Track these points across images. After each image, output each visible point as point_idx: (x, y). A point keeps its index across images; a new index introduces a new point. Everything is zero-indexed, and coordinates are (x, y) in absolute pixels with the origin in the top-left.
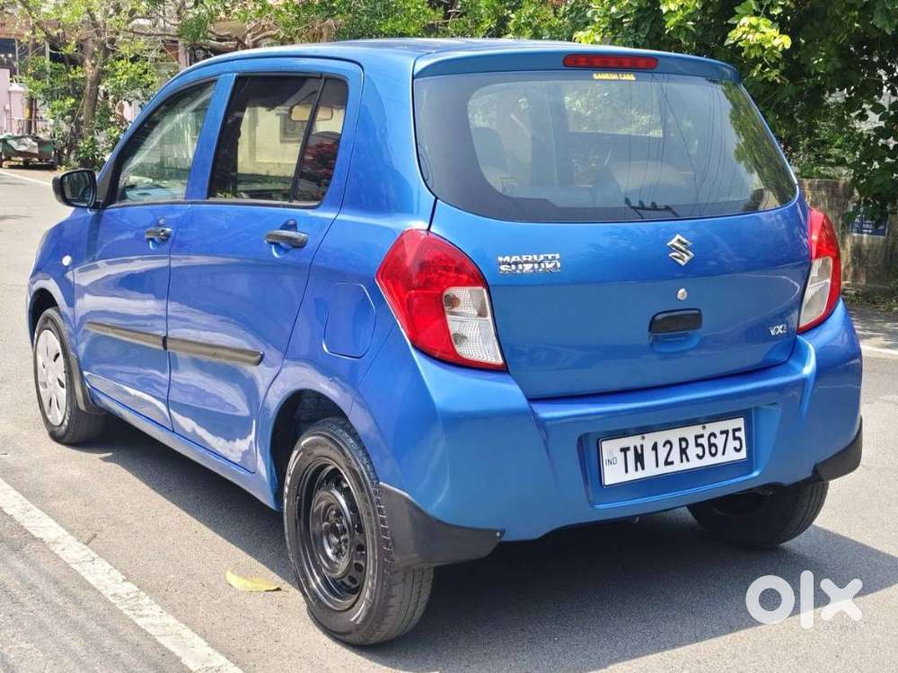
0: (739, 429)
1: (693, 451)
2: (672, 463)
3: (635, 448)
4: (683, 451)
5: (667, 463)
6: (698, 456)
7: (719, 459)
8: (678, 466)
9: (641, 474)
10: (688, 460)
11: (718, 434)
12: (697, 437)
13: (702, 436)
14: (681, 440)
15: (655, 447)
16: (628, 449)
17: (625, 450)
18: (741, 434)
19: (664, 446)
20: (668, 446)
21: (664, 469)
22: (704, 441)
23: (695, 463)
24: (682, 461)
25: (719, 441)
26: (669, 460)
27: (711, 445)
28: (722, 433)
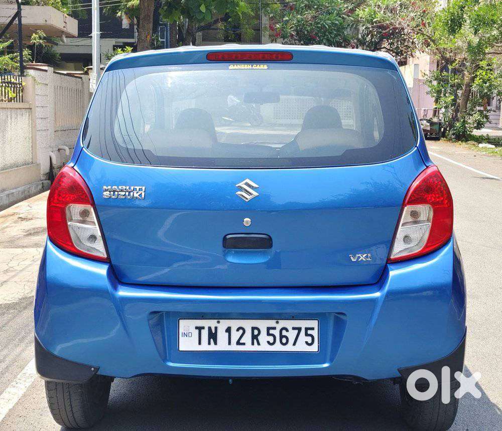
0: (313, 329)
1: (263, 338)
2: (244, 344)
3: (210, 328)
4: (255, 338)
5: (238, 343)
6: (268, 342)
7: (289, 348)
8: (249, 347)
9: (212, 348)
10: (259, 344)
11: (290, 329)
12: (269, 329)
13: (274, 328)
14: (253, 329)
15: (228, 330)
16: (203, 328)
17: (200, 329)
18: (315, 333)
19: (238, 330)
20: (241, 331)
21: (234, 347)
22: (276, 333)
23: (264, 347)
24: (253, 344)
25: (292, 335)
26: (241, 342)
27: (282, 337)
28: (294, 329)
